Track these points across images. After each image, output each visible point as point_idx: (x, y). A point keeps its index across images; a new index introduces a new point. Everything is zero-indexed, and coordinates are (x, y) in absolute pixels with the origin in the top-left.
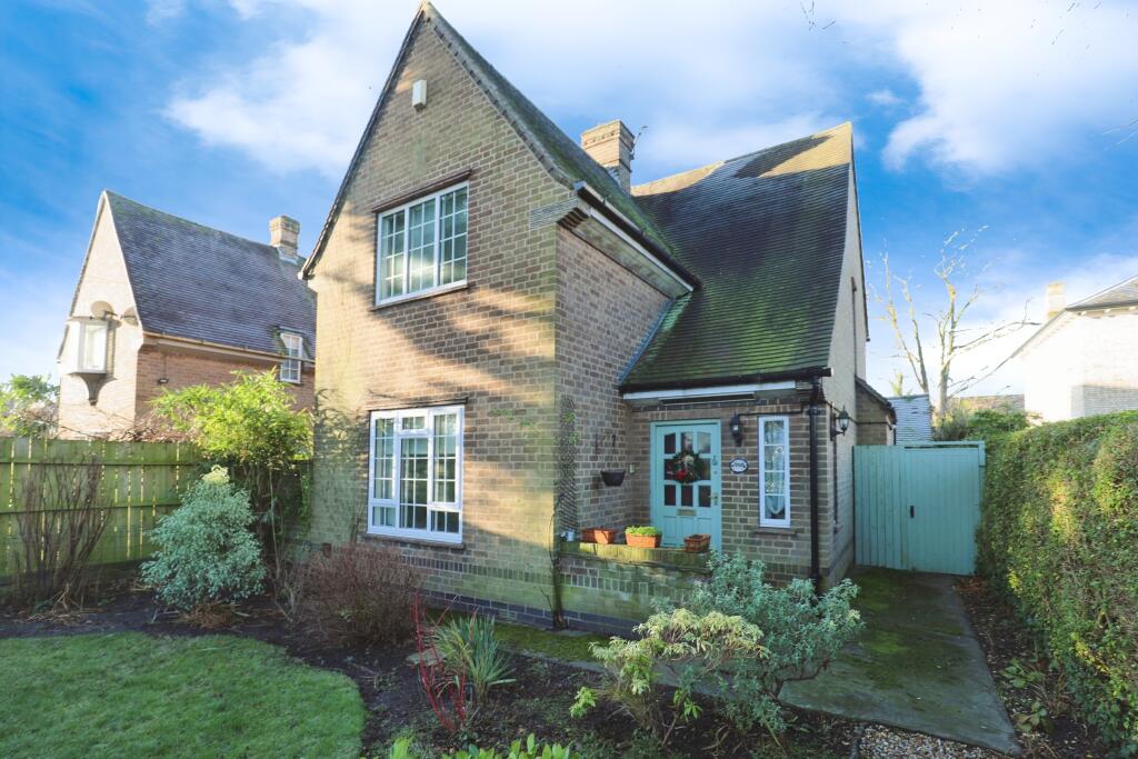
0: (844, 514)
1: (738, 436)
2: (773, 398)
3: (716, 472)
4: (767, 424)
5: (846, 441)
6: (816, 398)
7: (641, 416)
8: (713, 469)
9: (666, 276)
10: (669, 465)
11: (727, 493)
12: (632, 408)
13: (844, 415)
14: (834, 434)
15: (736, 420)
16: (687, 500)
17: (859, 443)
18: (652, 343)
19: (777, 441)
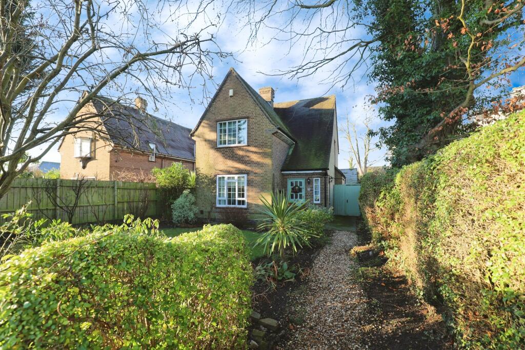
0: (331, 200)
1: (309, 183)
2: (317, 174)
3: (304, 191)
4: (315, 180)
5: (332, 184)
6: (326, 174)
7: (285, 177)
8: (303, 190)
9: (290, 140)
10: (293, 189)
11: (306, 195)
12: (283, 175)
13: (332, 178)
14: (329, 182)
15: (309, 179)
16: (296, 197)
17: (335, 184)
18: (286, 158)
19: (317, 184)
